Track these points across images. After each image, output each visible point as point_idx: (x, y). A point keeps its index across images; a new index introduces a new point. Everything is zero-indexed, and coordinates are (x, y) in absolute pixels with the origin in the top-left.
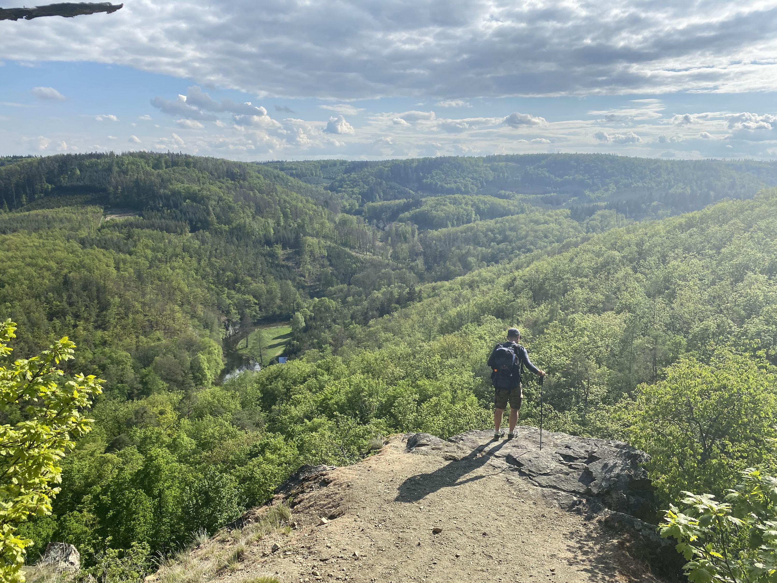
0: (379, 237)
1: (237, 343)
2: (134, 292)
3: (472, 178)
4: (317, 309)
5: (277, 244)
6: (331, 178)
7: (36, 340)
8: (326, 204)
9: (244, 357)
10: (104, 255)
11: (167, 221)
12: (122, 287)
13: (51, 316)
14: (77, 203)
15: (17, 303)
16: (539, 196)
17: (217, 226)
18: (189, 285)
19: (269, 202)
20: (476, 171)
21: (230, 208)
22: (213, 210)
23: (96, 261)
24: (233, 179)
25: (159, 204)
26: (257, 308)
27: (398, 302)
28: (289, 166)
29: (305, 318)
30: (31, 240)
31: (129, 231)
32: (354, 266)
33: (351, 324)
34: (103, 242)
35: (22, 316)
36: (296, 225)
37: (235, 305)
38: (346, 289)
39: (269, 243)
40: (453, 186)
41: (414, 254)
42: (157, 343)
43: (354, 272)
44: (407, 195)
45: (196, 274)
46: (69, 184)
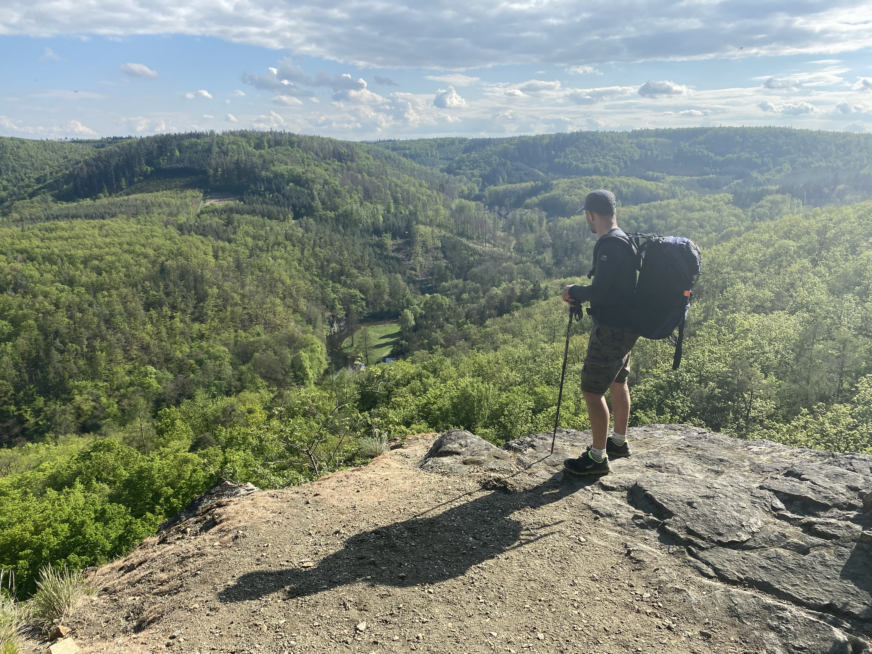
0: (501, 226)
1: (342, 342)
2: (233, 283)
3: (614, 157)
4: (428, 306)
5: (386, 233)
6: (448, 159)
7: (133, 332)
8: (442, 188)
9: (349, 357)
10: (202, 242)
11: (269, 207)
12: (220, 277)
13: (148, 307)
14: (176, 187)
15: (114, 292)
16: (694, 178)
17: (322, 212)
18: (291, 277)
19: (378, 186)
20: (619, 149)
21: (336, 192)
22: (319, 194)
23: (194, 249)
24: (340, 160)
25: (261, 187)
26: (364, 303)
27: (519, 300)
28: (402, 146)
29: (415, 315)
30: (129, 225)
31: (229, 217)
32: (471, 258)
33: (466, 324)
34: (201, 228)
35: (118, 305)
36: (408, 212)
37: (340, 299)
38: (461, 285)
39: (377, 232)
40: (591, 166)
41: (540, 247)
42: (257, 338)
43: (471, 266)
44: (535, 177)
45: (299, 264)
46: (168, 166)
